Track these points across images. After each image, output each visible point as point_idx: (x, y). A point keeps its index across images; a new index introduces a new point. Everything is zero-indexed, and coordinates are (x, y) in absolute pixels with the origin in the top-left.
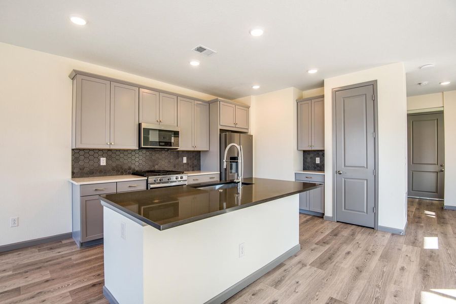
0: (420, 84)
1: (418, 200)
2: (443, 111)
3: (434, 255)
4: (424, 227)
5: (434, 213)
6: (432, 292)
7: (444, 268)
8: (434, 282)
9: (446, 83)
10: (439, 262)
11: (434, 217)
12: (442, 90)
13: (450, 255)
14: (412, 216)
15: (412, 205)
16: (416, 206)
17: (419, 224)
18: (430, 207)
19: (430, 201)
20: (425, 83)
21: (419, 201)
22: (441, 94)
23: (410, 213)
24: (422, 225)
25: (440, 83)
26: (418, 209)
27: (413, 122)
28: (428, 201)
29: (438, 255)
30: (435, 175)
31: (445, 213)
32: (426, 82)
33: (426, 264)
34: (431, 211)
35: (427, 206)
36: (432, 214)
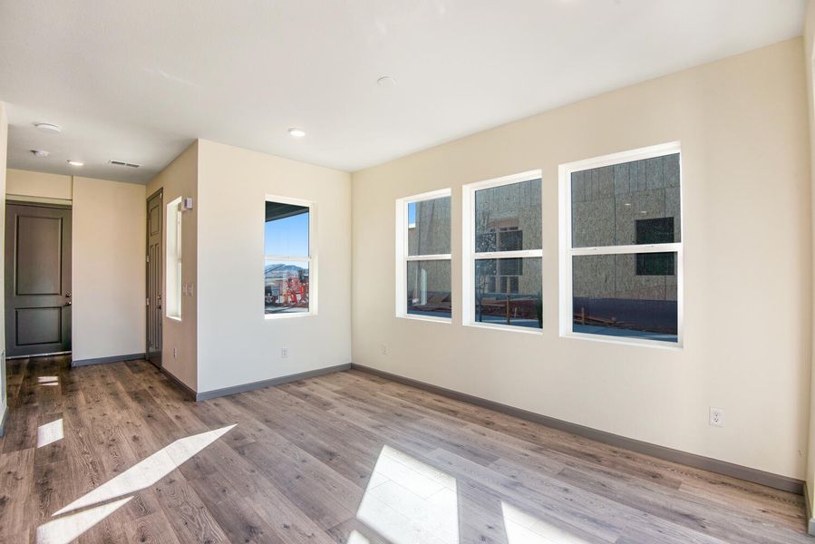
0: (34, 152)
1: (28, 360)
2: (71, 206)
3: (57, 449)
4: (40, 409)
5: (55, 378)
6: (57, 517)
7: (75, 464)
8: (60, 496)
9: (77, 164)
10: (66, 458)
11: (56, 384)
12: (72, 173)
13: (81, 439)
14: (16, 395)
15: (18, 373)
16: (24, 372)
17: (29, 405)
18: (49, 368)
19: (50, 358)
20: (43, 153)
21: (30, 362)
22: (69, 177)
23: (13, 389)
24: (36, 404)
25: (68, 161)
26: (28, 378)
27: (18, 217)
28: (46, 359)
29: (65, 447)
30: (57, 311)
31: (74, 373)
32: (46, 153)
33: (44, 471)
34: (51, 375)
35: (45, 368)
36: (51, 380)
